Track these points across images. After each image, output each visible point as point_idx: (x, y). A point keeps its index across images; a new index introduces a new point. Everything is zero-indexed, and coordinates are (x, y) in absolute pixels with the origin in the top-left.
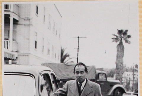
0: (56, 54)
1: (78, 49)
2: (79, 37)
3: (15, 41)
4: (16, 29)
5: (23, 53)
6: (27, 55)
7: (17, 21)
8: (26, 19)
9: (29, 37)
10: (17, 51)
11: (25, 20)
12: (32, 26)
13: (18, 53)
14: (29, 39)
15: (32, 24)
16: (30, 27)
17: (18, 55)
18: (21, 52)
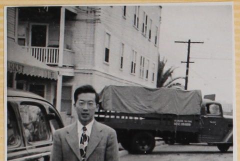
0: (147, 71)
1: (188, 62)
2: (189, 42)
3: (70, 49)
4: (72, 29)
5: (84, 69)
6: (89, 72)
7: (75, 15)
8: (89, 10)
9: (94, 42)
10: (73, 66)
11: (87, 12)
12: (100, 22)
13: (75, 69)
14: (93, 46)
15: (99, 19)
16: (96, 24)
17: (75, 73)
18: (80, 67)
